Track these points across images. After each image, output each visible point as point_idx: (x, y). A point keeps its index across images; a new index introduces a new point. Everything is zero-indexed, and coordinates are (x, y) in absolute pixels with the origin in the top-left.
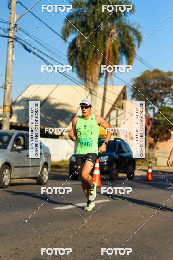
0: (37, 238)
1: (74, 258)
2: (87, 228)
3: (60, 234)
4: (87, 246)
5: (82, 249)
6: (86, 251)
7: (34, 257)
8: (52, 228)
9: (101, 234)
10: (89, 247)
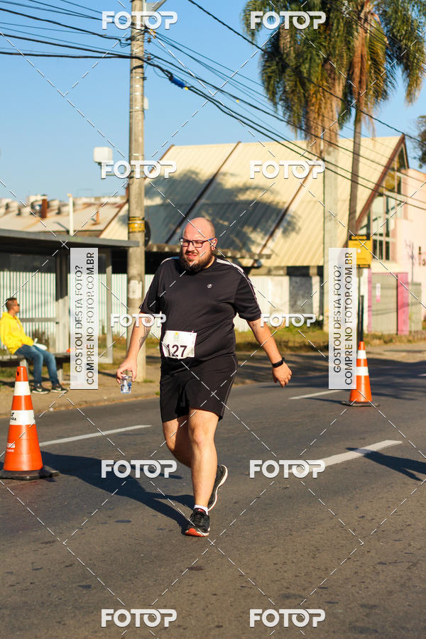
0: (272, 547)
1: (360, 590)
2: (370, 518)
3: (318, 536)
4: (379, 561)
5: (371, 567)
6: (379, 573)
7: (281, 593)
8: (295, 522)
9: (401, 530)
10: (384, 564)
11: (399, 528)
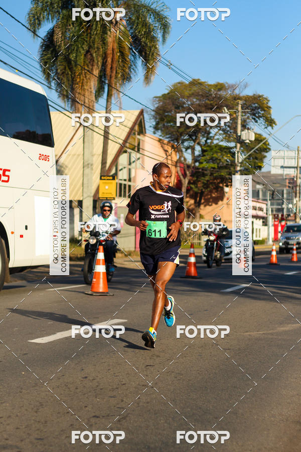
4: (94, 414)
5: (86, 420)
6: (92, 425)
8: (27, 381)
9: (117, 388)
10: (98, 417)
11: (115, 387)
